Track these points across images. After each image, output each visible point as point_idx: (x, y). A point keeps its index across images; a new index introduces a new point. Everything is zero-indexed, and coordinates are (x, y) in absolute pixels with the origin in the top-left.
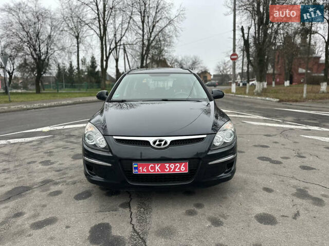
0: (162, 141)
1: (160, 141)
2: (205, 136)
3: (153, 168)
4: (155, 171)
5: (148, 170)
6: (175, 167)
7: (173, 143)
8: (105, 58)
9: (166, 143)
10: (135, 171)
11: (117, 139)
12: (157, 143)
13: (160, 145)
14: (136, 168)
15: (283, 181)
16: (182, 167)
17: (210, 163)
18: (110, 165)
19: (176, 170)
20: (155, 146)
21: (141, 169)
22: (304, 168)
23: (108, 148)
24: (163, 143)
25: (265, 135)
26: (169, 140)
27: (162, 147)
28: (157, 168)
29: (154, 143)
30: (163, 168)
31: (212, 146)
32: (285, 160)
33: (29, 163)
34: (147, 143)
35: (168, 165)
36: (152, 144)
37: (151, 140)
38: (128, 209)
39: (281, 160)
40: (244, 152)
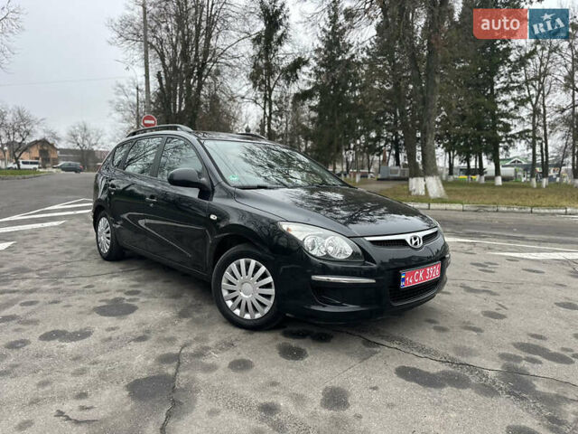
1: (415, 238)
3: (418, 275)
4: (418, 281)
6: (433, 271)
7: (424, 239)
9: (420, 240)
10: (402, 284)
12: (414, 242)
13: (416, 244)
14: (403, 280)
16: (437, 270)
18: (374, 281)
19: (434, 275)
24: (418, 241)
26: (421, 235)
27: (419, 246)
28: (421, 275)
29: (411, 241)
34: (403, 243)
35: (429, 269)
36: (409, 243)
37: (407, 237)
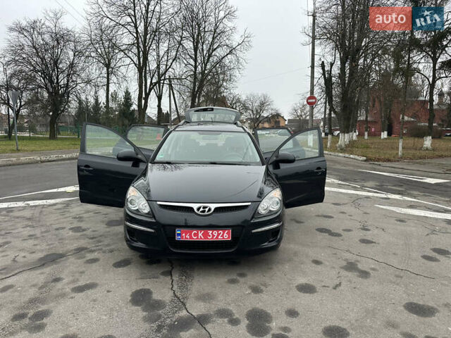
0: (206, 207)
1: (204, 207)
2: (249, 204)
3: (196, 235)
4: (198, 238)
5: (191, 237)
6: (219, 235)
7: (217, 210)
8: (144, 96)
9: (210, 210)
10: (178, 238)
11: (160, 205)
12: (201, 209)
13: (203, 212)
14: (179, 234)
15: (335, 254)
16: (225, 235)
17: (253, 231)
18: (152, 231)
19: (219, 237)
20: (199, 213)
21: (184, 236)
22: (364, 241)
23: (151, 214)
24: (207, 209)
25: (334, 204)
26: (213, 206)
27: (206, 213)
28: (200, 235)
29: (198, 209)
30: (205, 235)
31: (256, 214)
32: (346, 233)
33: (57, 229)
34: (191, 209)
35: (211, 232)
36: (195, 210)
37: (195, 206)
38: (170, 277)
39: (342, 233)
40: (302, 222)
